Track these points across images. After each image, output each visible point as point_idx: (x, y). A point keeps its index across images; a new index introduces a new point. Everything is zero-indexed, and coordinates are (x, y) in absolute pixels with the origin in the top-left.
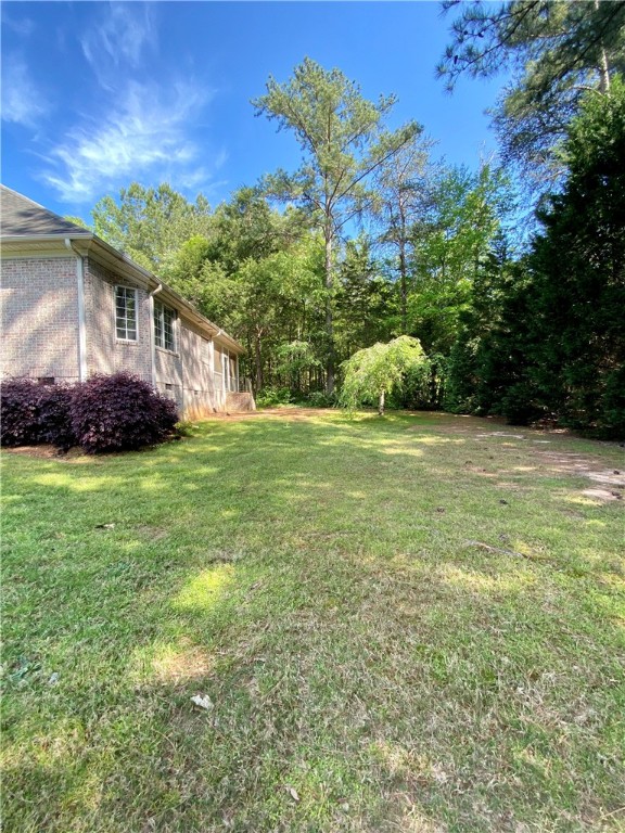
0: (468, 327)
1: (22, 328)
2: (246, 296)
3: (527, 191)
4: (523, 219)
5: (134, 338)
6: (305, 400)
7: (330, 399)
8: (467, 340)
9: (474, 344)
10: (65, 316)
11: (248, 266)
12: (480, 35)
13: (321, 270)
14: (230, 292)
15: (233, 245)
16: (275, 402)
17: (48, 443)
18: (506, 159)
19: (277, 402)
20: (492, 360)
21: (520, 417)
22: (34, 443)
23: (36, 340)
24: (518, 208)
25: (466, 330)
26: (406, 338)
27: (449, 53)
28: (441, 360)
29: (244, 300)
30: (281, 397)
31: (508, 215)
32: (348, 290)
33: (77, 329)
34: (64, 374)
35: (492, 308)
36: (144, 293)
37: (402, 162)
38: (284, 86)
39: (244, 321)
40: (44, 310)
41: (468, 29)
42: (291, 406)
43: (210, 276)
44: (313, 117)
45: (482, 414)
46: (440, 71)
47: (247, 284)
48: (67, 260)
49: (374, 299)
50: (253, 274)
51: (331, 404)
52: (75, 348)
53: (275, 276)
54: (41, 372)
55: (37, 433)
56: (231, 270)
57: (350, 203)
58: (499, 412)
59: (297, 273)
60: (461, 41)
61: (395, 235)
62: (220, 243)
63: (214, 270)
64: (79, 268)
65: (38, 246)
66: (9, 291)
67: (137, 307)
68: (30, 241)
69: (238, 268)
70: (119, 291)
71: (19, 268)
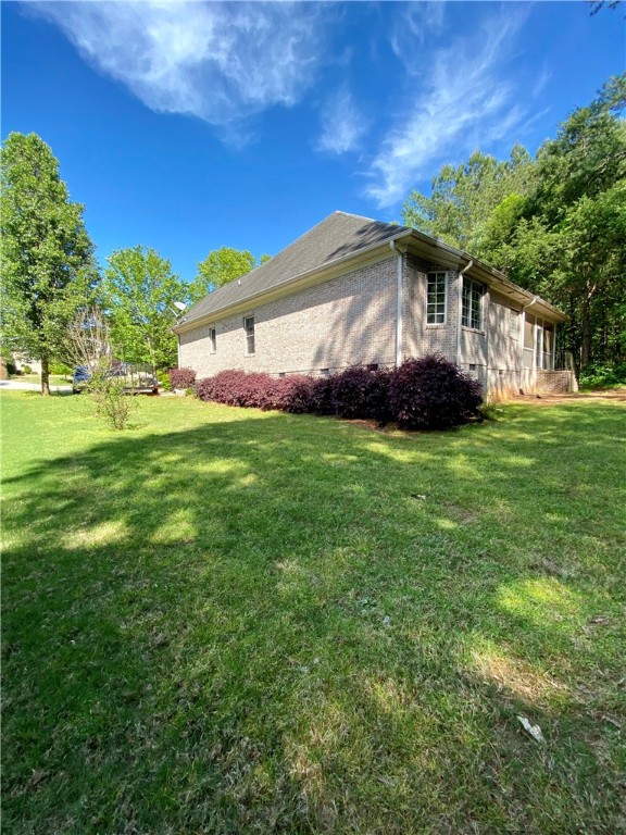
1: (358, 328)
2: (577, 246)
5: (442, 321)
10: (387, 314)
11: (580, 209)
14: (551, 249)
15: (559, 188)
16: (609, 381)
17: (372, 418)
19: (614, 382)
23: (365, 339)
29: (571, 254)
33: (396, 321)
34: (385, 361)
36: (454, 274)
40: (372, 311)
43: (525, 236)
47: (576, 232)
48: (391, 260)
50: (587, 216)
52: (394, 338)
54: (367, 361)
55: (366, 409)
56: (554, 221)
62: (540, 194)
63: (531, 228)
64: (400, 265)
65: (371, 254)
66: (350, 298)
67: (446, 289)
68: (367, 252)
69: (564, 216)
70: (431, 278)
71: (358, 277)
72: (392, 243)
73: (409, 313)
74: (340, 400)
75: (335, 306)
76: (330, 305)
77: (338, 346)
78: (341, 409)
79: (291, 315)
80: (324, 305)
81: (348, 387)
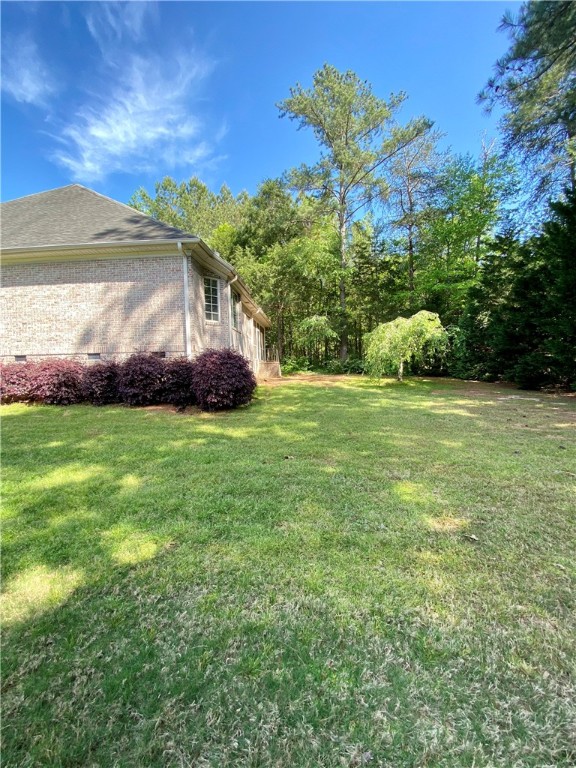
0: (479, 302)
1: (140, 315)
2: (275, 276)
3: (529, 177)
4: (525, 203)
5: (217, 319)
6: (321, 367)
7: (345, 367)
8: (477, 314)
9: (484, 318)
10: (174, 305)
11: (275, 251)
12: (520, 69)
13: (336, 251)
14: (259, 274)
15: (261, 232)
16: (294, 369)
17: (170, 403)
18: (508, 147)
19: (298, 370)
20: (506, 332)
21: (531, 383)
22: (157, 403)
23: (150, 325)
24: (520, 192)
25: (477, 304)
26: (425, 313)
27: (491, 84)
28: (457, 333)
29: (272, 281)
30: (301, 365)
31: (511, 199)
32: (360, 268)
33: (183, 314)
34: (173, 349)
35: (501, 285)
36: (224, 283)
37: (411, 153)
38: (308, 90)
39: (272, 299)
40: (157, 301)
41: (510, 65)
42: (310, 373)
43: (242, 260)
44: (334, 118)
45: (490, 380)
46: (481, 97)
47: (274, 267)
48: (175, 258)
49: (383, 276)
50: (281, 258)
51: (346, 371)
52: (182, 329)
53: (298, 258)
54: (156, 348)
55: (161, 396)
56: (259, 254)
57: (361, 190)
58: (512, 379)
59: (318, 256)
60: (502, 74)
61: (408, 220)
62: (247, 230)
63: (245, 255)
64: (185, 265)
65: (154, 248)
66: (129, 284)
67: (219, 294)
68: (150, 245)
69: (265, 253)
70: (207, 282)
71: (137, 265)
72: (180, 245)
73: (194, 310)
74: (133, 387)
75: (108, 289)
76: (101, 286)
77: (113, 331)
78: (135, 396)
79: (36, 287)
80: (91, 285)
81: (142, 374)
